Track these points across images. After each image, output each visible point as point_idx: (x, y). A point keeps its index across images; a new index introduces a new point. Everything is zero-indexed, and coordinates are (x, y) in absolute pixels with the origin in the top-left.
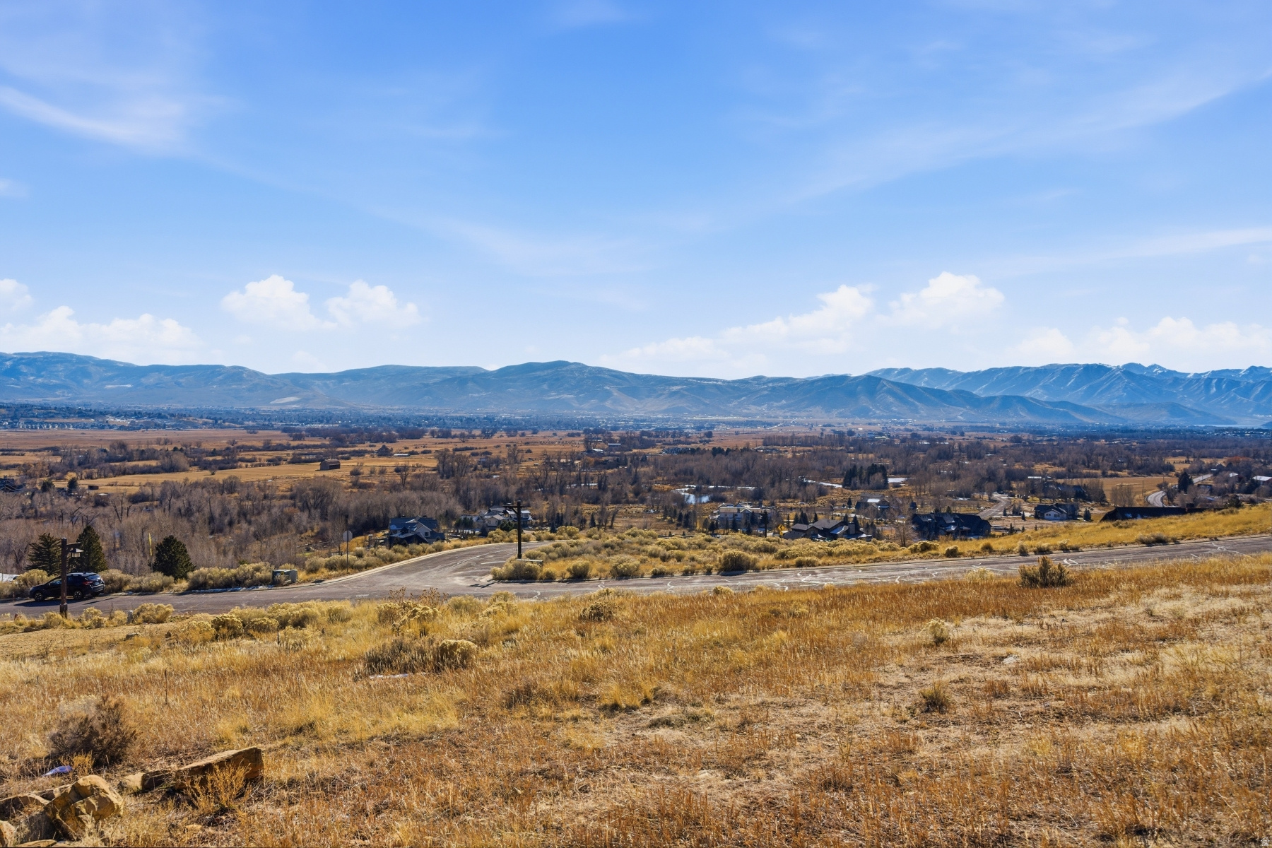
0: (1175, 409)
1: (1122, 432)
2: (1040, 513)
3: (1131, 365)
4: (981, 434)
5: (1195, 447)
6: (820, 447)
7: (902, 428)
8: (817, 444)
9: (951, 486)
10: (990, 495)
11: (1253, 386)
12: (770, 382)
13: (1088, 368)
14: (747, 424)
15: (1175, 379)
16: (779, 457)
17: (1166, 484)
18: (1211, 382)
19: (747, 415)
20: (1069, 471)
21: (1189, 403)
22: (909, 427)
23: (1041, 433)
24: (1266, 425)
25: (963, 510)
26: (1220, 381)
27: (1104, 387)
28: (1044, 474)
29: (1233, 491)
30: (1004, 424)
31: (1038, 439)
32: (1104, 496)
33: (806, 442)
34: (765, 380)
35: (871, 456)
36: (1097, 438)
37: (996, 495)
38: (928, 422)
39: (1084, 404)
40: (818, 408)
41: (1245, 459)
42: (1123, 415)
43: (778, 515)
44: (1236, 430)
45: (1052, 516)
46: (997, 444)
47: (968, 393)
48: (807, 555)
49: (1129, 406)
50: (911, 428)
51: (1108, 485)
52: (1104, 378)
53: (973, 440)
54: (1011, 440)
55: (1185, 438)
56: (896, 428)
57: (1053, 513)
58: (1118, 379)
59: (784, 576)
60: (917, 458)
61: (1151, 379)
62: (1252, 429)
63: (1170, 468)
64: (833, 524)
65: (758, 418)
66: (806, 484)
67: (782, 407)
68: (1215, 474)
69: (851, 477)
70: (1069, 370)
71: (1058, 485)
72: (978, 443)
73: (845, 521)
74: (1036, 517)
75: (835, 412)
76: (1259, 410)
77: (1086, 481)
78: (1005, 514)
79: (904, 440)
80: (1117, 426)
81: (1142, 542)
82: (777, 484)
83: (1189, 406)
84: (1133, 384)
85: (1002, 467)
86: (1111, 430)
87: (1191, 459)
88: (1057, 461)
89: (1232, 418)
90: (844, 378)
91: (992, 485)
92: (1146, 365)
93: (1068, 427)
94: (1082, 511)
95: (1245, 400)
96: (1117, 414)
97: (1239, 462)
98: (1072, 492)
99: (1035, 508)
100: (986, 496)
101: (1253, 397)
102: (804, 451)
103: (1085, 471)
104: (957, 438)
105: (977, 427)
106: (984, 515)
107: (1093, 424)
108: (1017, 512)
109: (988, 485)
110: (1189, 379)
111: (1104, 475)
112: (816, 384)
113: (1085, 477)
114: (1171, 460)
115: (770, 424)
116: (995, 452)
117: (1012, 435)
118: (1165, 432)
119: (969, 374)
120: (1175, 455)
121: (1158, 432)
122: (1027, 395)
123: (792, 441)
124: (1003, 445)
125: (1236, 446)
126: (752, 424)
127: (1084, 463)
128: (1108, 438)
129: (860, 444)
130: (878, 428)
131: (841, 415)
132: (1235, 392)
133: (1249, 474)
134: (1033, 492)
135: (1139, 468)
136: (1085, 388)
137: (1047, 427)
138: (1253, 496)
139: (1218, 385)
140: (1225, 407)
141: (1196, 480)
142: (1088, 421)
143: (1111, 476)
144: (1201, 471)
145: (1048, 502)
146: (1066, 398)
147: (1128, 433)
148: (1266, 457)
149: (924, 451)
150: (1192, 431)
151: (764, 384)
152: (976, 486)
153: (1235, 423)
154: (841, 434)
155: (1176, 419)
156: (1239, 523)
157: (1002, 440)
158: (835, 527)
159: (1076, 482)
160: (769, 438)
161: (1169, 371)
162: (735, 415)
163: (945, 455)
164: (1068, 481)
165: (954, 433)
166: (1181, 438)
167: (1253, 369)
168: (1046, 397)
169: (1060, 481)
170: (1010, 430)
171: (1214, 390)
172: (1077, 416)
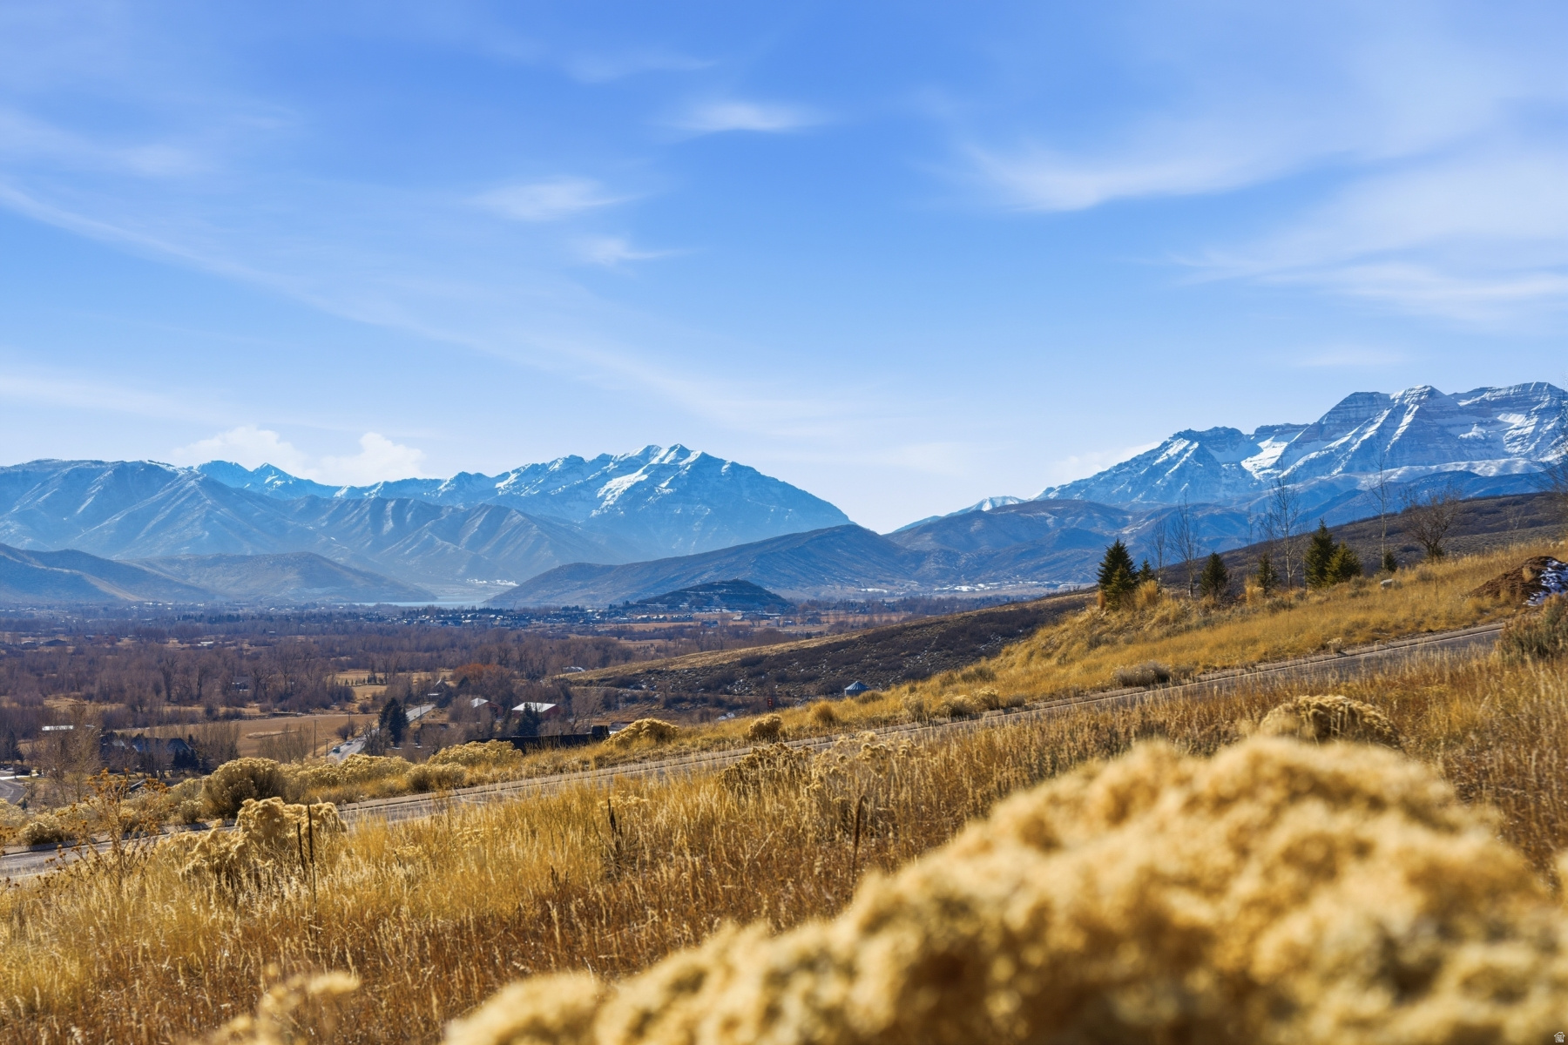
0: (314, 568)
1: (210, 621)
3: (218, 466)
11: (466, 515)
13: (123, 471)
18: (384, 507)
21: (341, 554)
23: (28, 626)
24: (494, 600)
26: (402, 504)
27: (161, 517)
31: (25, 641)
39: (115, 557)
41: (491, 668)
42: (204, 583)
44: (440, 611)
49: (217, 561)
52: (160, 495)
55: (345, 632)
58: (191, 498)
61: (261, 499)
62: (473, 610)
63: (349, 696)
68: (441, 703)
70: (81, 475)
76: (476, 568)
80: (194, 608)
83: (341, 560)
84: (223, 511)
86: (186, 617)
89: (427, 587)
93: (88, 613)
95: (451, 547)
96: (191, 581)
97: (482, 675)
101: (465, 540)
103: (168, 709)
107: (140, 604)
110: (339, 500)
111: (212, 715)
118: (304, 619)
121: (287, 618)
125: (453, 645)
128: (182, 635)
132: (431, 530)
133: (509, 700)
136: (118, 518)
137: (36, 612)
139: (398, 514)
140: (412, 562)
142: (128, 597)
144: (410, 699)
146: (73, 543)
147: (227, 622)
150: (355, 616)
153: (434, 598)
155: (317, 591)
161: (298, 482)
166: (337, 632)
167: (463, 478)
168: (28, 540)
171: (389, 525)
172: (104, 586)
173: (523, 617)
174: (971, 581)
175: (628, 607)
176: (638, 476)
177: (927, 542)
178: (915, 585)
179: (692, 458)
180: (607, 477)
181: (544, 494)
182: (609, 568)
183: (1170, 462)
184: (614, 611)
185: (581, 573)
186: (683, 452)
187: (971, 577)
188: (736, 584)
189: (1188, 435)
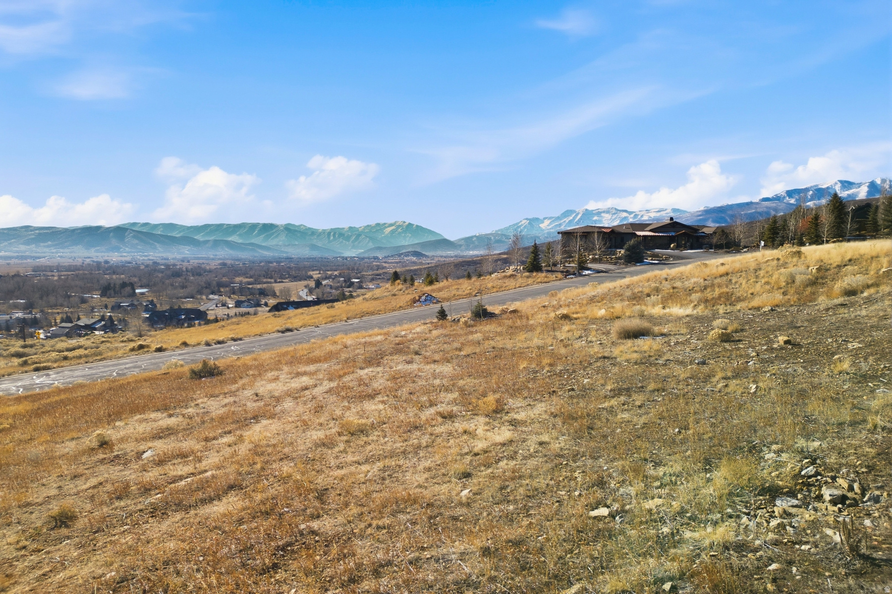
0: (314, 247)
1: (286, 259)
2: (238, 304)
3: (289, 224)
4: (201, 261)
5: (324, 266)
6: (81, 272)
7: (146, 258)
8: (79, 270)
9: (181, 292)
10: (207, 296)
11: (351, 236)
12: (36, 230)
13: (265, 225)
14: (17, 257)
15: (313, 232)
16: (47, 279)
17: (308, 285)
18: (330, 234)
19: (17, 252)
20: (256, 280)
21: (320, 244)
22: (151, 258)
23: (238, 260)
24: (357, 255)
25: (189, 306)
26: (335, 234)
27: (274, 235)
28: (241, 283)
29: (342, 287)
30: (216, 255)
31: (237, 263)
32: (275, 293)
33: (69, 268)
34: (32, 228)
35: (123, 276)
36: (271, 262)
37: (211, 296)
38: (165, 255)
39: (263, 244)
40: (80, 247)
41: (348, 271)
42: (286, 250)
43: (46, 319)
44: (343, 257)
45: (246, 306)
46: (211, 267)
47: (191, 238)
48: (44, 362)
49: (289, 245)
50: (153, 258)
51: (278, 287)
52: (274, 230)
53: (195, 265)
54: (220, 264)
55: (318, 262)
56: (141, 258)
57: (246, 304)
58: (282, 231)
59: (21, 380)
60: (157, 276)
61: (300, 232)
62: (351, 257)
63: (312, 277)
64: (93, 321)
65: (27, 254)
66: (69, 297)
67: (48, 246)
68: (333, 279)
69: (106, 290)
70: (254, 226)
71: (249, 288)
72: (199, 267)
73: (103, 318)
74: (236, 307)
75: (93, 250)
76: (353, 247)
77: (265, 286)
78: (217, 307)
79: (147, 266)
80: (281, 256)
81: (279, 331)
82: (45, 298)
83: (320, 245)
84: (290, 234)
85: (214, 280)
86: (279, 258)
87: (322, 272)
88: (249, 275)
89: (341, 251)
90: (98, 228)
91: (208, 291)
92: (297, 224)
93: (255, 257)
94: (263, 302)
95: (347, 243)
96: (282, 250)
97: (344, 273)
98: (257, 292)
99: (235, 302)
100: (204, 297)
101: (350, 241)
102: (69, 275)
103: (265, 280)
104: (185, 264)
105: (198, 257)
106: (202, 308)
107: (269, 255)
108: (224, 305)
109: (205, 291)
110: (319, 232)
111: (276, 282)
112: (76, 231)
113: (265, 283)
114: (311, 273)
115: (39, 258)
116: (210, 271)
117: (221, 261)
118: (308, 259)
119: (191, 227)
120: (313, 271)
121: (305, 259)
122: (230, 239)
123: (59, 268)
124: (215, 267)
125: (343, 265)
126: (22, 258)
127: (264, 276)
128: (277, 262)
129: (114, 269)
130: (128, 259)
131: (97, 251)
132: (342, 238)
133: (349, 279)
134: (234, 293)
135: (295, 277)
136: (264, 236)
137: (241, 257)
138: (351, 289)
139: (334, 235)
140: (337, 246)
141: (324, 282)
142: (266, 253)
143: (280, 282)
144: (326, 278)
145: (243, 298)
146: (253, 241)
147: (290, 259)
148: (357, 270)
149: (162, 272)
150: (322, 258)
151: (31, 231)
152: (198, 291)
153: (342, 254)
154: (99, 263)
155: (313, 252)
156: (330, 317)
157: (213, 265)
158: (95, 323)
159: (259, 286)
160: (38, 267)
161: (309, 228)
162: (5, 252)
163: (177, 274)
164: (255, 286)
165: (183, 261)
166: (316, 262)
167: (350, 228)
168: (241, 240)
169: (250, 286)
170: (219, 259)
171: (332, 238)
172: (260, 251)
173: (363, 259)
174: (473, 250)
175: (388, 256)
176: (393, 227)
177: (462, 242)
178: (459, 251)
179: (407, 223)
180: (386, 227)
181: (371, 231)
182: (385, 248)
183: (522, 225)
184: (385, 257)
185: (379, 249)
186: (404, 222)
187: (473, 249)
188: (415, 252)
189: (527, 219)
